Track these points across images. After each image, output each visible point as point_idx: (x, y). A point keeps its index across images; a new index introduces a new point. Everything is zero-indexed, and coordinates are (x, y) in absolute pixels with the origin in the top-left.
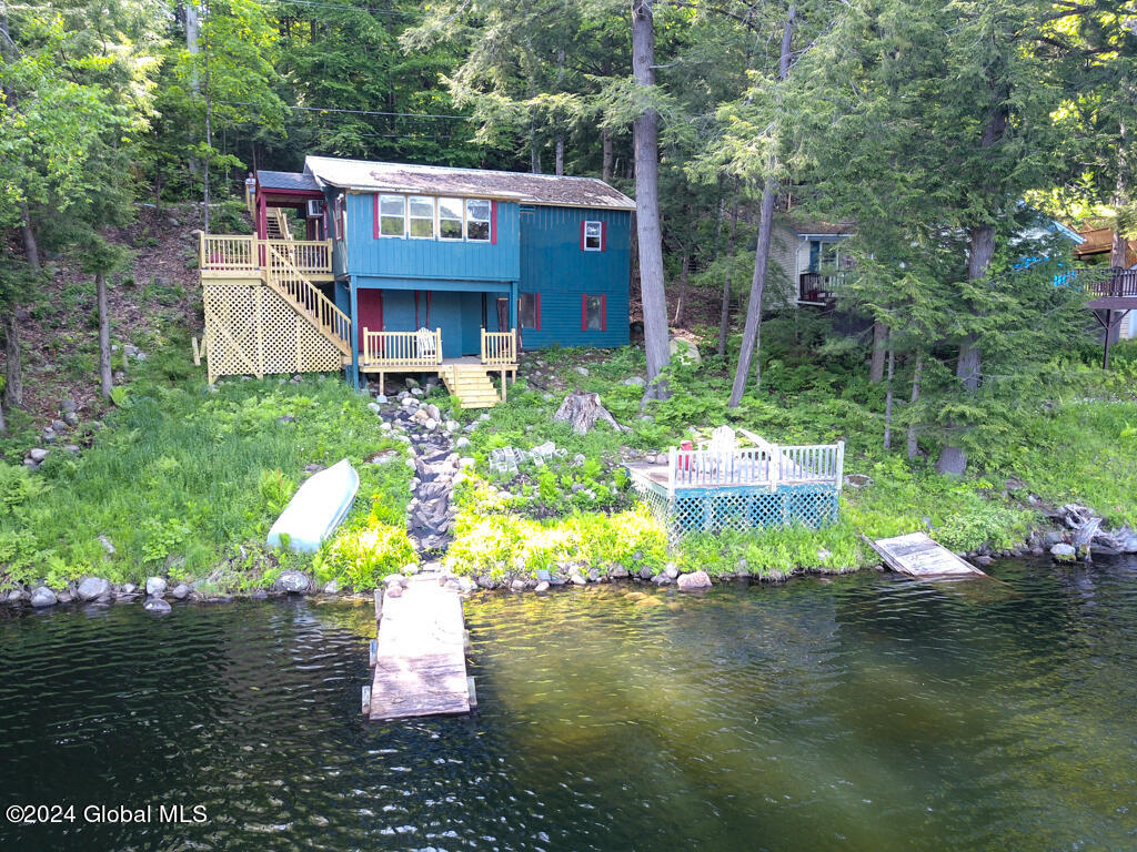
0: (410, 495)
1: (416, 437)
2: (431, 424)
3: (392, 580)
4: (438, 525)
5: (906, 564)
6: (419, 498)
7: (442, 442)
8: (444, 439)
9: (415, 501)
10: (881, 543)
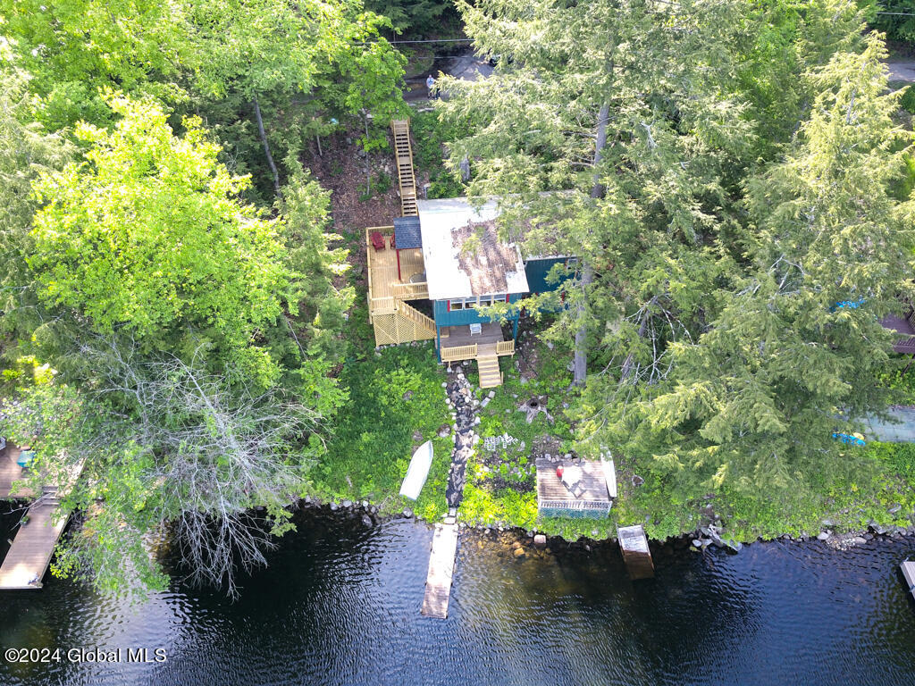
0: (451, 460)
1: (459, 409)
2: (467, 400)
3: (438, 525)
4: (457, 486)
5: (624, 543)
6: (454, 462)
7: (469, 414)
8: (471, 412)
9: (452, 465)
10: (620, 529)
